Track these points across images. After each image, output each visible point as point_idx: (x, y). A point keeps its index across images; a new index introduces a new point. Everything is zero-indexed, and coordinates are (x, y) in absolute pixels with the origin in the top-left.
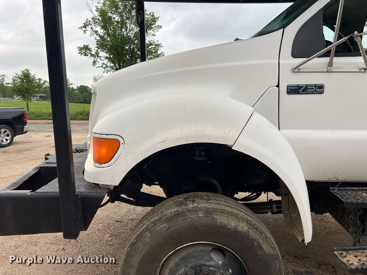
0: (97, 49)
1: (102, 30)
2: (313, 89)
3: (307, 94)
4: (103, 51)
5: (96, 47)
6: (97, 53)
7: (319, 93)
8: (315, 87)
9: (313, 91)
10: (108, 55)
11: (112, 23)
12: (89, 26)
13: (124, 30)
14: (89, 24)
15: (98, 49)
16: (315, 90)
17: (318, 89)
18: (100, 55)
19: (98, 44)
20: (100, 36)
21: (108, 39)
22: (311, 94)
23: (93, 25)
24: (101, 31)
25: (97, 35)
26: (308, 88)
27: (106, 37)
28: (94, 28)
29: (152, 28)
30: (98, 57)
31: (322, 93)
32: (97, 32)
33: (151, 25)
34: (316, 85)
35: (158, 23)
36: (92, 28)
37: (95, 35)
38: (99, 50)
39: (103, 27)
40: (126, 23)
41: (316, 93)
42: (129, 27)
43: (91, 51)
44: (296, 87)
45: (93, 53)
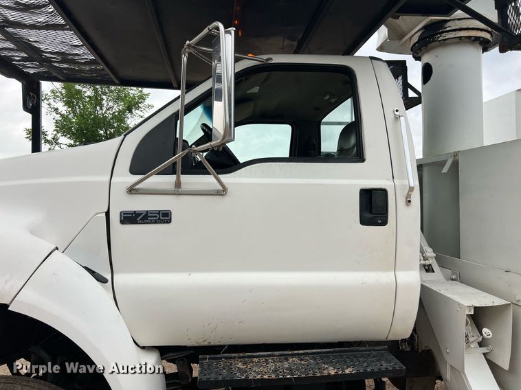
0: (55, 132)
1: (66, 108)
2: (156, 217)
3: (147, 223)
4: (65, 136)
5: (55, 130)
6: (55, 139)
7: (164, 223)
8: (159, 214)
9: (156, 220)
10: (72, 142)
11: (82, 98)
12: (45, 101)
13: (98, 108)
14: (46, 98)
15: (58, 133)
16: (159, 219)
17: (164, 217)
18: (60, 141)
19: (57, 127)
20: (62, 116)
21: (74, 120)
22: (153, 223)
23: (51, 101)
24: (63, 109)
25: (57, 114)
26: (149, 215)
27: (70, 116)
28: (52, 103)
29: (139, 107)
30: (57, 144)
31: (169, 221)
32: (56, 109)
33: (138, 103)
34: (159, 211)
35: (147, 102)
36: (49, 105)
37: (54, 114)
38: (60, 134)
39: (68, 103)
40: (103, 99)
41: (160, 223)
42: (105, 105)
43: (46, 135)
44: (132, 214)
45: (49, 138)
